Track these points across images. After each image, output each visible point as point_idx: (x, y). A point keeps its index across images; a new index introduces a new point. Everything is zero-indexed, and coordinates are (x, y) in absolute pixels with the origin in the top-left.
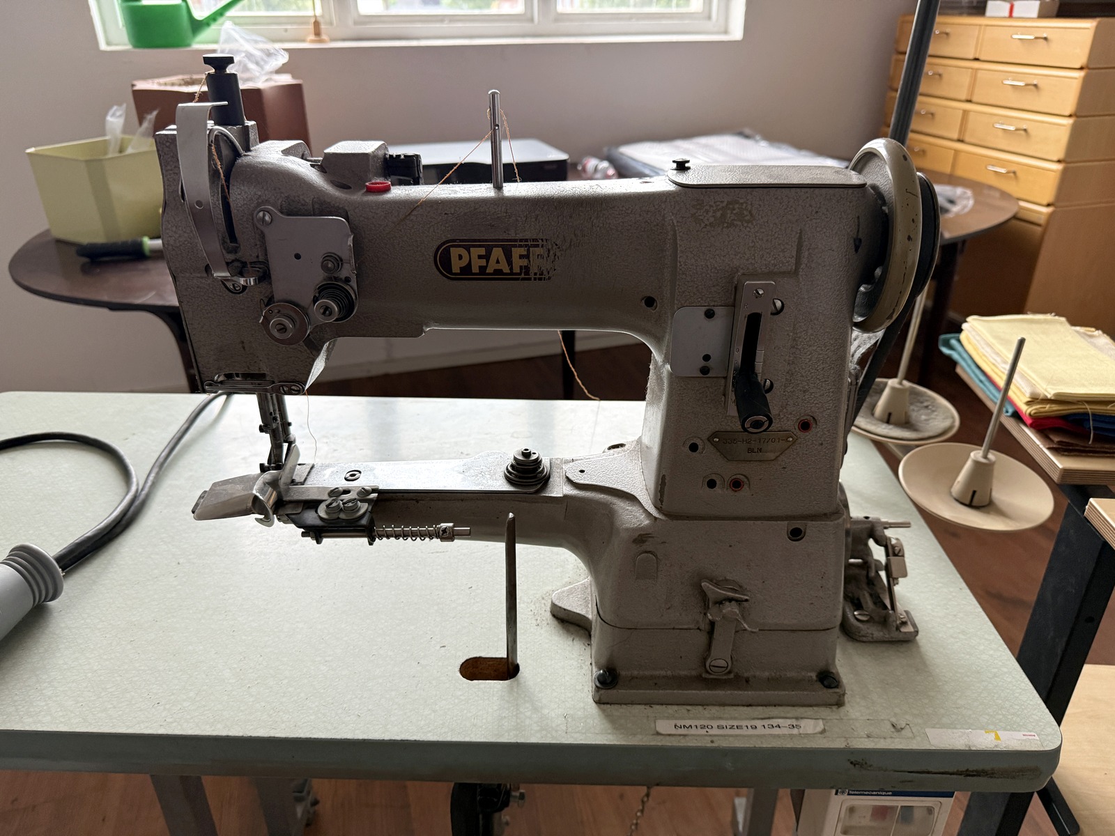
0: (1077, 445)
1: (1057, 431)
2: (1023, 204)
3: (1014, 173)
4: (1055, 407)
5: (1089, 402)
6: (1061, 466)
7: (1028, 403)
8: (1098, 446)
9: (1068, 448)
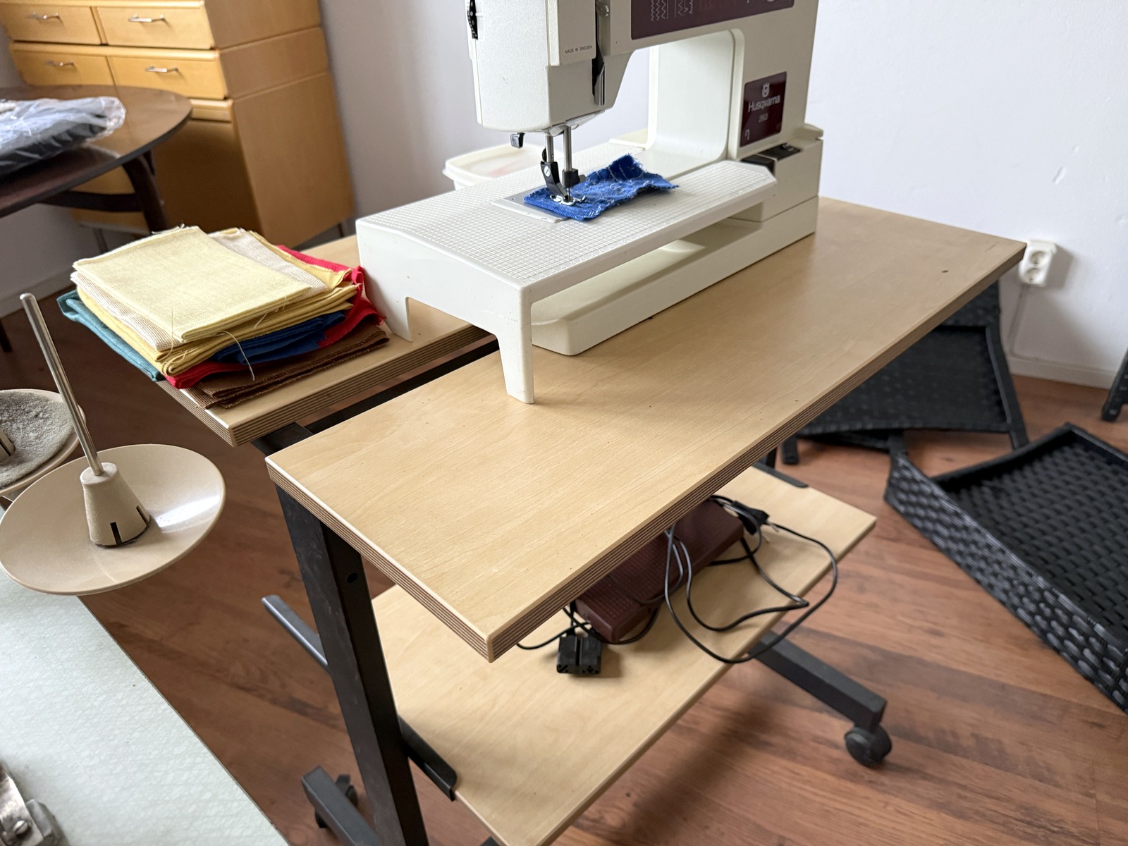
0: (240, 389)
1: (210, 379)
2: (194, 102)
3: (177, 70)
4: (194, 352)
5: (231, 330)
6: (227, 426)
7: (160, 359)
8: (265, 379)
9: (230, 396)
